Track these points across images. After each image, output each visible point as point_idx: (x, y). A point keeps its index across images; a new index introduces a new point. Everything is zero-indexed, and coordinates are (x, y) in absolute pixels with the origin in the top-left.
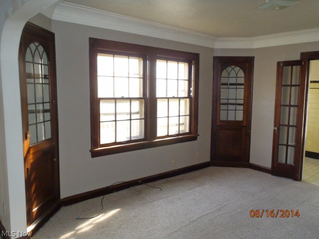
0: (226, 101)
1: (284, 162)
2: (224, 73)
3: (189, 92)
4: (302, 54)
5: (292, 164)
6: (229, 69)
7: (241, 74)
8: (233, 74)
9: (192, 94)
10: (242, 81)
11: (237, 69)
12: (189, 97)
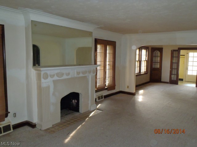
0: (154, 62)
1: (173, 79)
2: (154, 53)
3: (146, 59)
4: (178, 48)
5: (176, 80)
6: (155, 51)
7: (159, 53)
8: (157, 53)
9: (147, 59)
10: (159, 55)
11: (158, 51)
12: (146, 60)
